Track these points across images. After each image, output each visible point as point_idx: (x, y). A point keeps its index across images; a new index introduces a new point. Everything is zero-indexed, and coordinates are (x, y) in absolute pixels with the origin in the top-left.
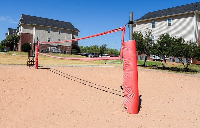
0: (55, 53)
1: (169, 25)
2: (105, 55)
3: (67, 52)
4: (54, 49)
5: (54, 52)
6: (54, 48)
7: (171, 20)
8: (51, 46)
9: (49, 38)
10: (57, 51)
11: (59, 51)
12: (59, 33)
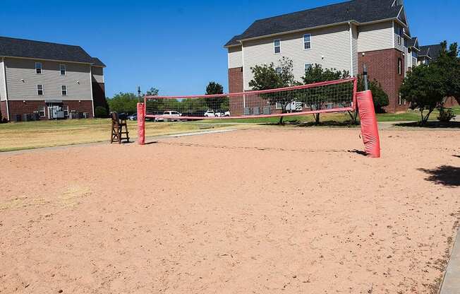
0: (58, 119)
1: (307, 46)
2: (168, 113)
3: (84, 114)
4: (54, 111)
5: (55, 116)
6: (54, 107)
7: (309, 36)
8: (48, 104)
9: (40, 87)
10: (61, 114)
11: (66, 113)
12: (63, 73)
